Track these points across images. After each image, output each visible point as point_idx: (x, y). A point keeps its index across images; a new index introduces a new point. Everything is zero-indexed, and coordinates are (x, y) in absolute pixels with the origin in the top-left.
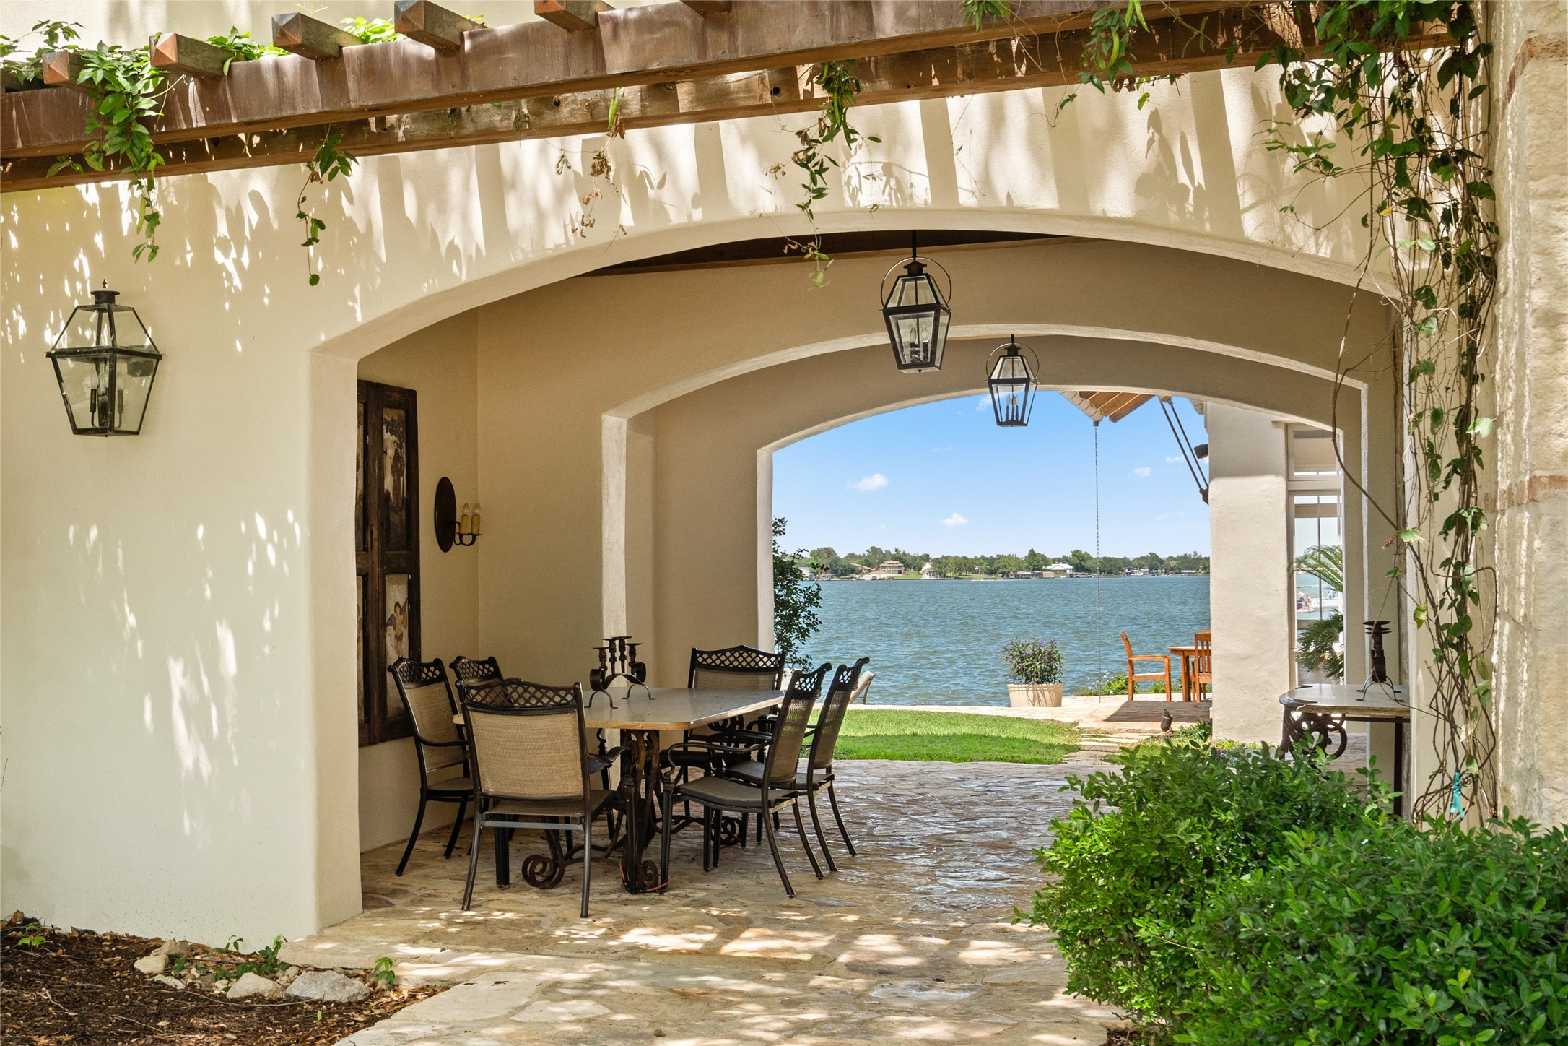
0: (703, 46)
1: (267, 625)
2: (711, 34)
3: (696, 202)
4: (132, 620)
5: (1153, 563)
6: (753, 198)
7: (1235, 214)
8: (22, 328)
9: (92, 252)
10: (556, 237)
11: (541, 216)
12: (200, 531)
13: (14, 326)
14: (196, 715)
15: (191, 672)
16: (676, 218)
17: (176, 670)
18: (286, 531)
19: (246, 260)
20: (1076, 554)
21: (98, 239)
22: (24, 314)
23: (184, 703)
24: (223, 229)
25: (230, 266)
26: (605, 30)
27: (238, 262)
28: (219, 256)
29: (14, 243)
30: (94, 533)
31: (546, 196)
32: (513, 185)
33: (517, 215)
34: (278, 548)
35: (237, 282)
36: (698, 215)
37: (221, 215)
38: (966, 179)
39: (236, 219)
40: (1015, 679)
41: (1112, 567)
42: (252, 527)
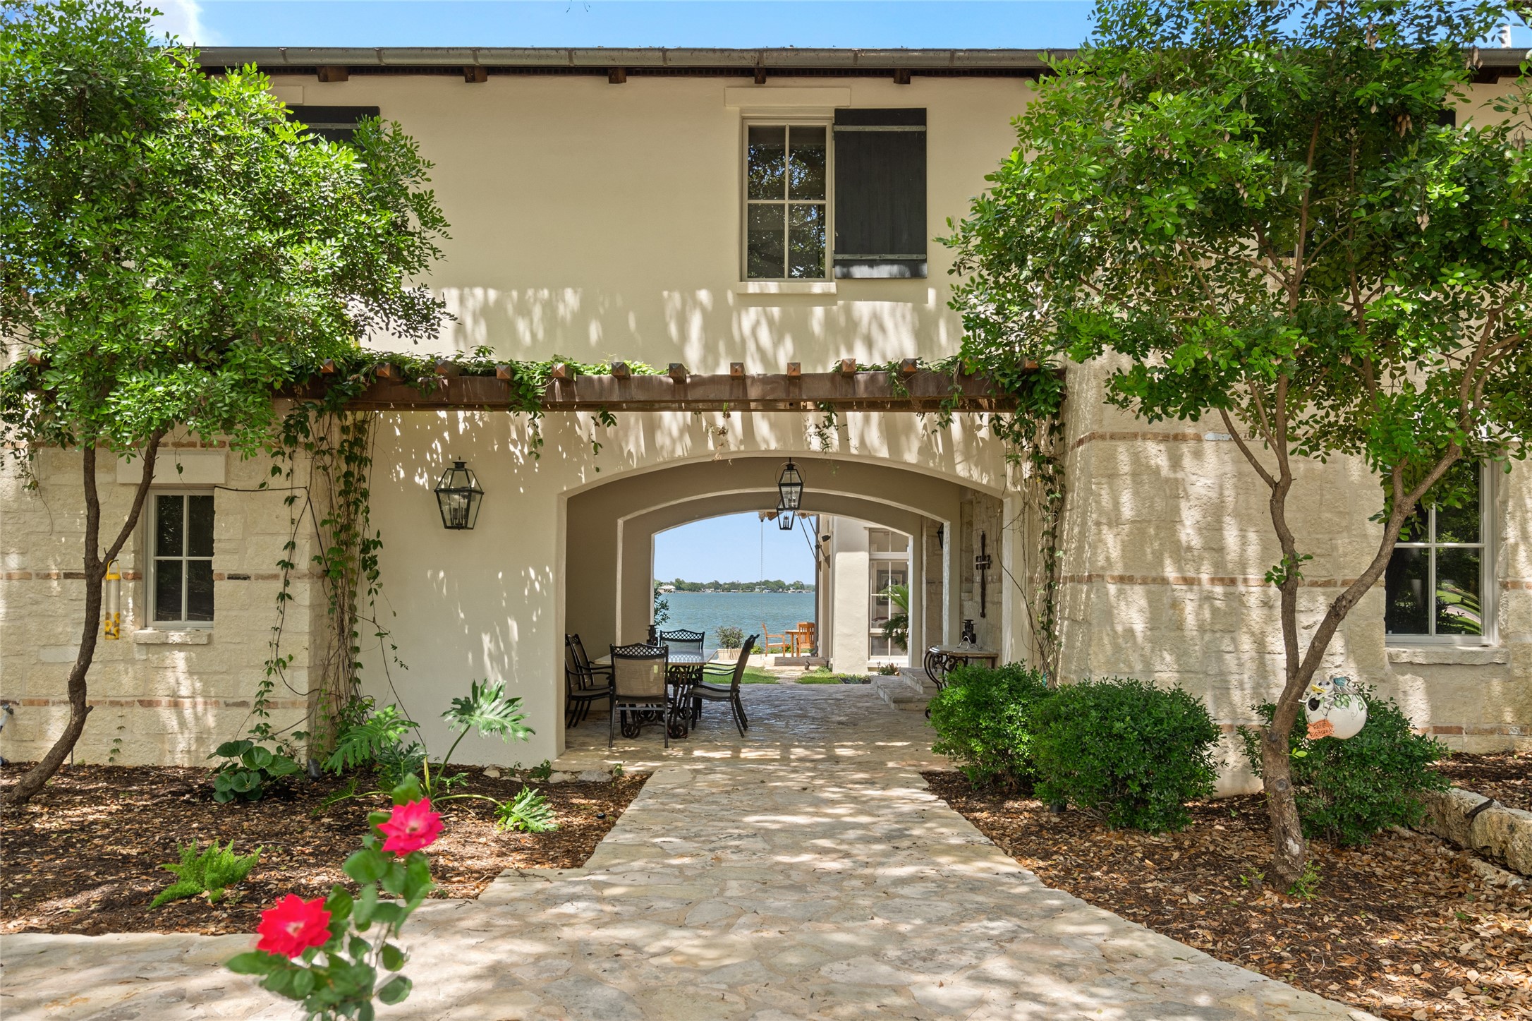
0: (788, 393)
1: (535, 619)
2: (791, 388)
3: (741, 442)
4: (462, 615)
5: (716, 586)
6: (767, 442)
7: (953, 465)
8: (402, 474)
9: (442, 440)
10: (679, 452)
11: (673, 441)
12: (500, 575)
13: (398, 473)
14: (497, 658)
15: (494, 638)
16: (733, 448)
17: (486, 639)
18: (545, 575)
19: (526, 451)
20: (677, 581)
21: (446, 435)
22: (403, 467)
23: (490, 654)
24: (514, 436)
25: (518, 453)
26: (749, 382)
27: (522, 451)
28: (512, 448)
29: (398, 433)
30: (442, 574)
31: (675, 432)
32: (659, 427)
33: (661, 439)
34: (541, 584)
35: (521, 460)
36: (742, 448)
37: (513, 428)
38: (854, 442)
39: (521, 432)
40: (721, 647)
41: (695, 588)
42: (528, 574)
